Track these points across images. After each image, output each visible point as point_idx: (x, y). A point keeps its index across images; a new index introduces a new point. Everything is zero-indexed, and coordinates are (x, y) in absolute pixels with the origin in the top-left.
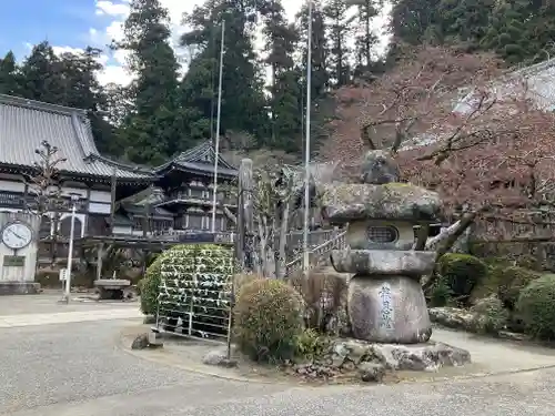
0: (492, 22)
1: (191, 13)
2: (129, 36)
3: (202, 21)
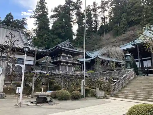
0: (144, 11)
1: (54, 9)
2: (36, 14)
3: (57, 11)
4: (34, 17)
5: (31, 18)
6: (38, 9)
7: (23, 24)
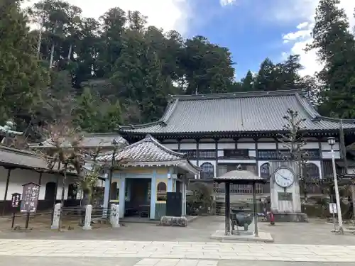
2: (317, 39)
4: (314, 46)
5: (309, 51)
6: (319, 25)
7: (293, 68)
